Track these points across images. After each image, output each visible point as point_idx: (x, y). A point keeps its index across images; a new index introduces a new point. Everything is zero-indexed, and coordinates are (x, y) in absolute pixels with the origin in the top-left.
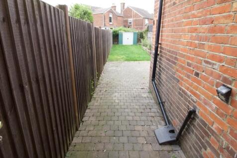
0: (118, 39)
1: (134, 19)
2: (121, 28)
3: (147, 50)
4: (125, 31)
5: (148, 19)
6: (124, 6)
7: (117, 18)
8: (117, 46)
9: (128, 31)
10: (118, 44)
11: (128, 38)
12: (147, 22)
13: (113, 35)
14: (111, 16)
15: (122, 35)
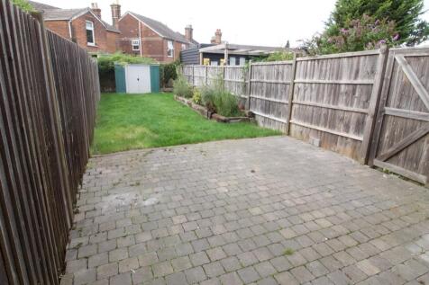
0: (113, 79)
1: (144, 39)
2: (118, 54)
3: (194, 105)
4: (130, 62)
5: (172, 40)
6: (118, 11)
7: (105, 35)
8: (114, 98)
9: (137, 63)
10: (114, 91)
11: (138, 78)
12: (170, 46)
13: (101, 72)
14: (90, 27)
15: (123, 71)
